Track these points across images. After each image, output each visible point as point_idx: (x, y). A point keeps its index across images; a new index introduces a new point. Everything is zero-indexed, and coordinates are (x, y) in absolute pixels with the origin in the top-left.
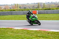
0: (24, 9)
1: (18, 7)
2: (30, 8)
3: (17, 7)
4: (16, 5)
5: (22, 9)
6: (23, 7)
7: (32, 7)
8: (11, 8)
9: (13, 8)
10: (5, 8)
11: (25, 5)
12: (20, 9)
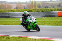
0: (44, 9)
1: (37, 6)
2: (54, 7)
3: (35, 6)
4: (34, 3)
5: (42, 9)
6: (44, 7)
7: (58, 6)
8: (26, 7)
9: (28, 7)
10: (17, 7)
11: (47, 3)
12: (39, 9)
